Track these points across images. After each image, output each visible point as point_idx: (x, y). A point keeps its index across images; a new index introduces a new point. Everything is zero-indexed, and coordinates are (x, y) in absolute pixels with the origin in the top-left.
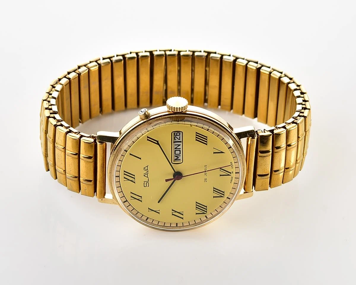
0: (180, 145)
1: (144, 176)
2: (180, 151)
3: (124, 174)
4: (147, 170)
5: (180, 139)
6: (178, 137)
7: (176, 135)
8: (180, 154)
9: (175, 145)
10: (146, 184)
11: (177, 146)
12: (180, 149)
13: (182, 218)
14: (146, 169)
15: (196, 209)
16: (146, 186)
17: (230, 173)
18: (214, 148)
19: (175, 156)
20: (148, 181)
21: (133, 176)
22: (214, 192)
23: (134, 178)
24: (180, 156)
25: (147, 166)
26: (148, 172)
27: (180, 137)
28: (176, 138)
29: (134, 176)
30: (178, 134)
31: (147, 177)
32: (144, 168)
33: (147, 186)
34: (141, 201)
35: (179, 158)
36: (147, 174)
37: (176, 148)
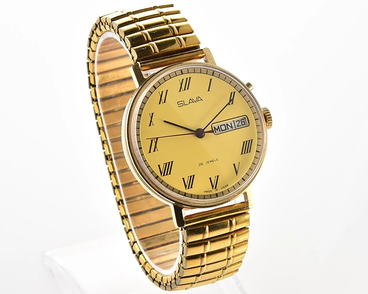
0: (232, 128)
1: (190, 99)
2: (226, 130)
3: (187, 79)
4: (198, 101)
5: (238, 126)
6: (240, 124)
7: (242, 121)
8: (222, 131)
9: (231, 123)
10: (181, 104)
11: (231, 126)
12: (228, 129)
13: (150, 152)
14: (199, 99)
15: (164, 164)
16: (178, 104)
17: (216, 188)
18: (239, 163)
19: (218, 126)
20: (185, 105)
21: (187, 87)
22: (189, 177)
23: (185, 90)
24: (220, 131)
25: (202, 100)
26: (196, 102)
27: (241, 126)
28: (239, 122)
29: (188, 89)
30: (243, 123)
31: (189, 103)
32: (199, 97)
33: (180, 105)
34: (160, 103)
35: (217, 131)
36: (193, 102)
37: (227, 125)
